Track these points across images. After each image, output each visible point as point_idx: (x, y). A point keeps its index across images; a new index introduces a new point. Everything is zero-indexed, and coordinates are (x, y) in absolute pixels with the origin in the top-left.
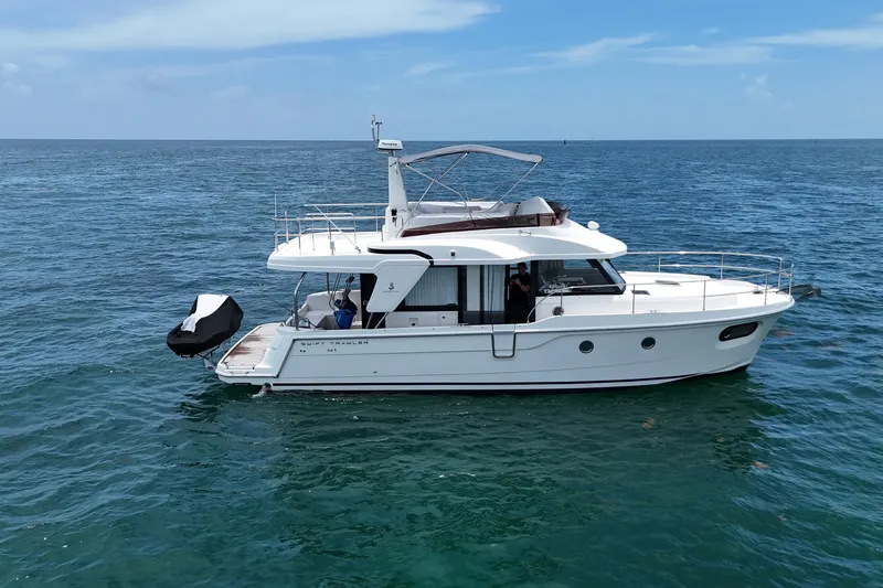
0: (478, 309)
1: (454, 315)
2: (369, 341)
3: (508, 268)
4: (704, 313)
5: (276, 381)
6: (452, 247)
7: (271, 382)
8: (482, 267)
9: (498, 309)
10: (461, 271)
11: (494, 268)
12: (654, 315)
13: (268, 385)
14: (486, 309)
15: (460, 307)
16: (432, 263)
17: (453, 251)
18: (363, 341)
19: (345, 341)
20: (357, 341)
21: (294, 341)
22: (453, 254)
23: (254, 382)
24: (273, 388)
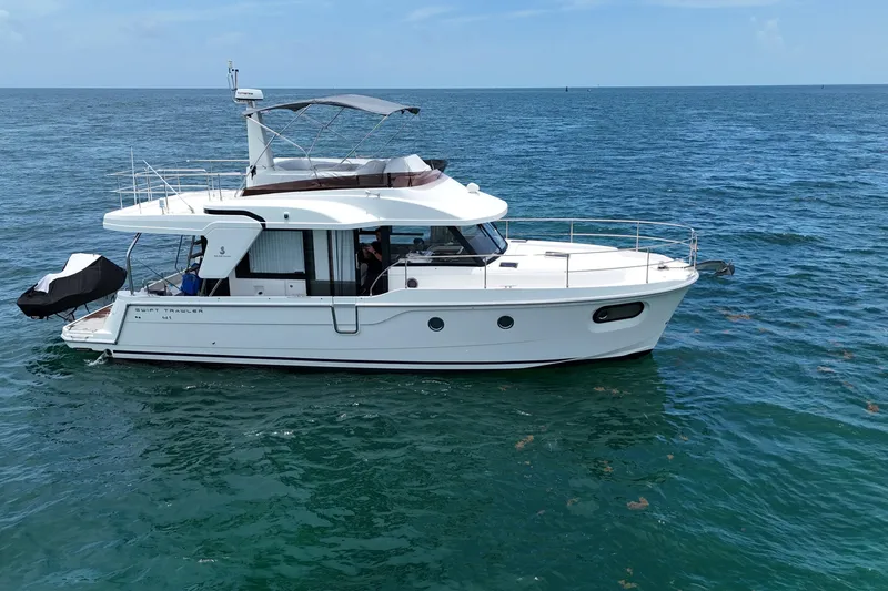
0: (327, 278)
1: (301, 284)
2: (204, 309)
3: (357, 232)
4: (568, 290)
5: (116, 348)
6: (284, 209)
7: (112, 349)
8: (329, 232)
9: (348, 279)
10: (307, 235)
11: (341, 232)
12: (509, 292)
13: (108, 352)
14: (336, 279)
15: (308, 275)
16: (264, 225)
17: (286, 213)
18: (198, 309)
19: (179, 309)
20: (191, 309)
21: (128, 306)
22: (286, 217)
23: (95, 348)
24: (115, 355)
